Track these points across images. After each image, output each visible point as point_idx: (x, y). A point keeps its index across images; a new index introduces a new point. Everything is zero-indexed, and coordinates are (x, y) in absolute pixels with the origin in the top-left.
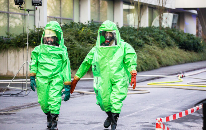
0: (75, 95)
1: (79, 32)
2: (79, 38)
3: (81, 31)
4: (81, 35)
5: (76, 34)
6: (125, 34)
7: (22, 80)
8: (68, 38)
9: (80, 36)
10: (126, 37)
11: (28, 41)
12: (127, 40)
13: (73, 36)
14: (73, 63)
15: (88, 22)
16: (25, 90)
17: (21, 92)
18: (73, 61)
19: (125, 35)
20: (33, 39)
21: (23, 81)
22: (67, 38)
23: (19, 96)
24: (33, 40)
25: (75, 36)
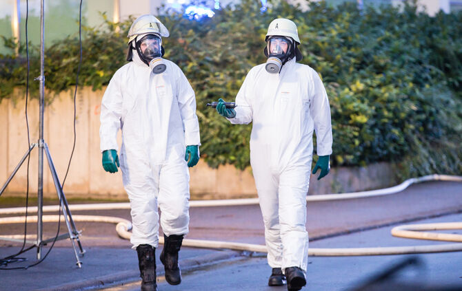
0: (216, 260)
7: (23, 210)
8: (221, 57)
11: (42, 71)
14: (239, 143)
16: (35, 246)
17: (21, 252)
18: (237, 136)
20: (96, 60)
21: (27, 214)
22: (220, 55)
23: (10, 266)
24: (96, 65)
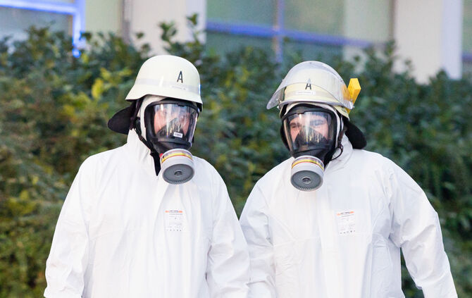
1: (69, 102)
2: (69, 149)
3: (83, 96)
4: (85, 128)
5: (49, 120)
6: (443, 128)
9: (75, 134)
10: (450, 148)
12: (452, 170)
13: (27, 131)
15: (160, 32)
19: (441, 135)
25: (44, 135)
